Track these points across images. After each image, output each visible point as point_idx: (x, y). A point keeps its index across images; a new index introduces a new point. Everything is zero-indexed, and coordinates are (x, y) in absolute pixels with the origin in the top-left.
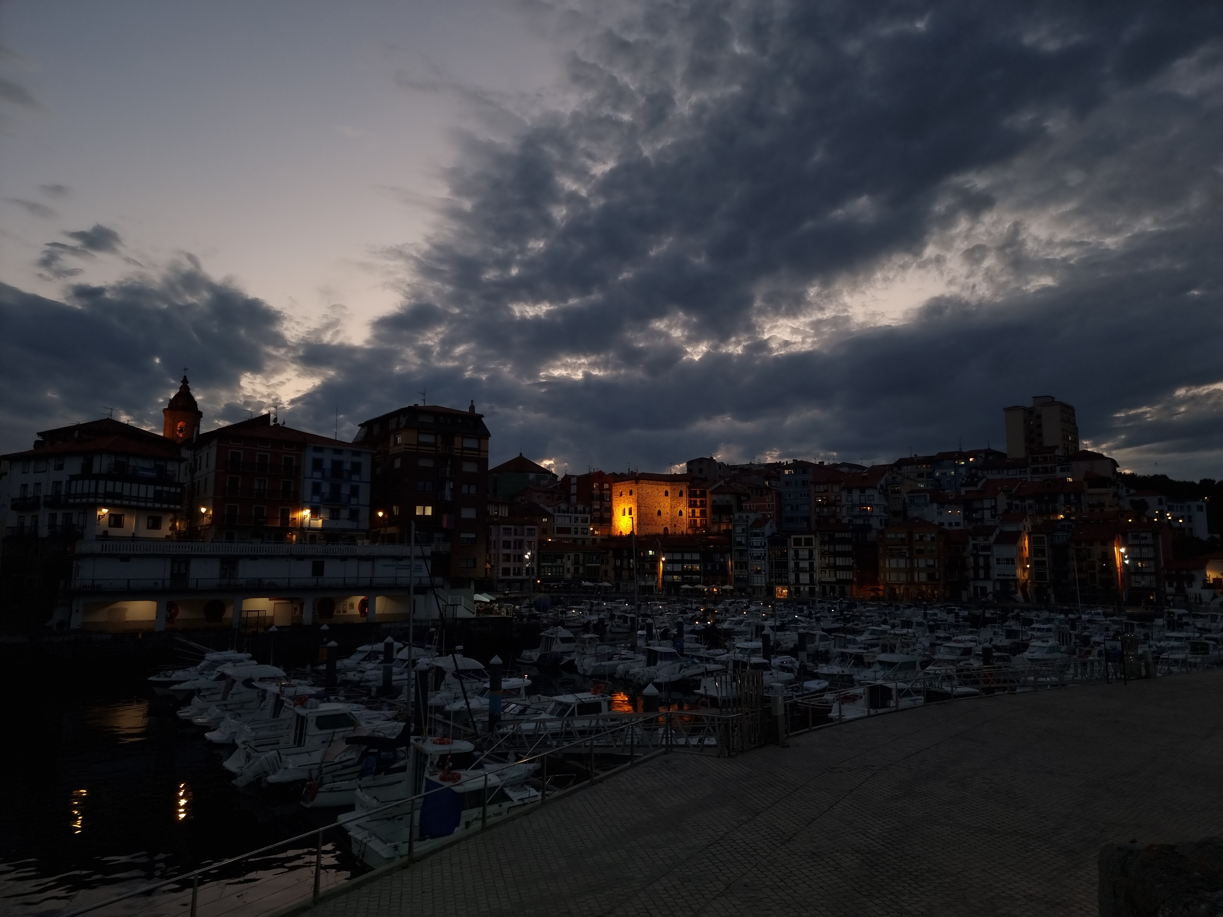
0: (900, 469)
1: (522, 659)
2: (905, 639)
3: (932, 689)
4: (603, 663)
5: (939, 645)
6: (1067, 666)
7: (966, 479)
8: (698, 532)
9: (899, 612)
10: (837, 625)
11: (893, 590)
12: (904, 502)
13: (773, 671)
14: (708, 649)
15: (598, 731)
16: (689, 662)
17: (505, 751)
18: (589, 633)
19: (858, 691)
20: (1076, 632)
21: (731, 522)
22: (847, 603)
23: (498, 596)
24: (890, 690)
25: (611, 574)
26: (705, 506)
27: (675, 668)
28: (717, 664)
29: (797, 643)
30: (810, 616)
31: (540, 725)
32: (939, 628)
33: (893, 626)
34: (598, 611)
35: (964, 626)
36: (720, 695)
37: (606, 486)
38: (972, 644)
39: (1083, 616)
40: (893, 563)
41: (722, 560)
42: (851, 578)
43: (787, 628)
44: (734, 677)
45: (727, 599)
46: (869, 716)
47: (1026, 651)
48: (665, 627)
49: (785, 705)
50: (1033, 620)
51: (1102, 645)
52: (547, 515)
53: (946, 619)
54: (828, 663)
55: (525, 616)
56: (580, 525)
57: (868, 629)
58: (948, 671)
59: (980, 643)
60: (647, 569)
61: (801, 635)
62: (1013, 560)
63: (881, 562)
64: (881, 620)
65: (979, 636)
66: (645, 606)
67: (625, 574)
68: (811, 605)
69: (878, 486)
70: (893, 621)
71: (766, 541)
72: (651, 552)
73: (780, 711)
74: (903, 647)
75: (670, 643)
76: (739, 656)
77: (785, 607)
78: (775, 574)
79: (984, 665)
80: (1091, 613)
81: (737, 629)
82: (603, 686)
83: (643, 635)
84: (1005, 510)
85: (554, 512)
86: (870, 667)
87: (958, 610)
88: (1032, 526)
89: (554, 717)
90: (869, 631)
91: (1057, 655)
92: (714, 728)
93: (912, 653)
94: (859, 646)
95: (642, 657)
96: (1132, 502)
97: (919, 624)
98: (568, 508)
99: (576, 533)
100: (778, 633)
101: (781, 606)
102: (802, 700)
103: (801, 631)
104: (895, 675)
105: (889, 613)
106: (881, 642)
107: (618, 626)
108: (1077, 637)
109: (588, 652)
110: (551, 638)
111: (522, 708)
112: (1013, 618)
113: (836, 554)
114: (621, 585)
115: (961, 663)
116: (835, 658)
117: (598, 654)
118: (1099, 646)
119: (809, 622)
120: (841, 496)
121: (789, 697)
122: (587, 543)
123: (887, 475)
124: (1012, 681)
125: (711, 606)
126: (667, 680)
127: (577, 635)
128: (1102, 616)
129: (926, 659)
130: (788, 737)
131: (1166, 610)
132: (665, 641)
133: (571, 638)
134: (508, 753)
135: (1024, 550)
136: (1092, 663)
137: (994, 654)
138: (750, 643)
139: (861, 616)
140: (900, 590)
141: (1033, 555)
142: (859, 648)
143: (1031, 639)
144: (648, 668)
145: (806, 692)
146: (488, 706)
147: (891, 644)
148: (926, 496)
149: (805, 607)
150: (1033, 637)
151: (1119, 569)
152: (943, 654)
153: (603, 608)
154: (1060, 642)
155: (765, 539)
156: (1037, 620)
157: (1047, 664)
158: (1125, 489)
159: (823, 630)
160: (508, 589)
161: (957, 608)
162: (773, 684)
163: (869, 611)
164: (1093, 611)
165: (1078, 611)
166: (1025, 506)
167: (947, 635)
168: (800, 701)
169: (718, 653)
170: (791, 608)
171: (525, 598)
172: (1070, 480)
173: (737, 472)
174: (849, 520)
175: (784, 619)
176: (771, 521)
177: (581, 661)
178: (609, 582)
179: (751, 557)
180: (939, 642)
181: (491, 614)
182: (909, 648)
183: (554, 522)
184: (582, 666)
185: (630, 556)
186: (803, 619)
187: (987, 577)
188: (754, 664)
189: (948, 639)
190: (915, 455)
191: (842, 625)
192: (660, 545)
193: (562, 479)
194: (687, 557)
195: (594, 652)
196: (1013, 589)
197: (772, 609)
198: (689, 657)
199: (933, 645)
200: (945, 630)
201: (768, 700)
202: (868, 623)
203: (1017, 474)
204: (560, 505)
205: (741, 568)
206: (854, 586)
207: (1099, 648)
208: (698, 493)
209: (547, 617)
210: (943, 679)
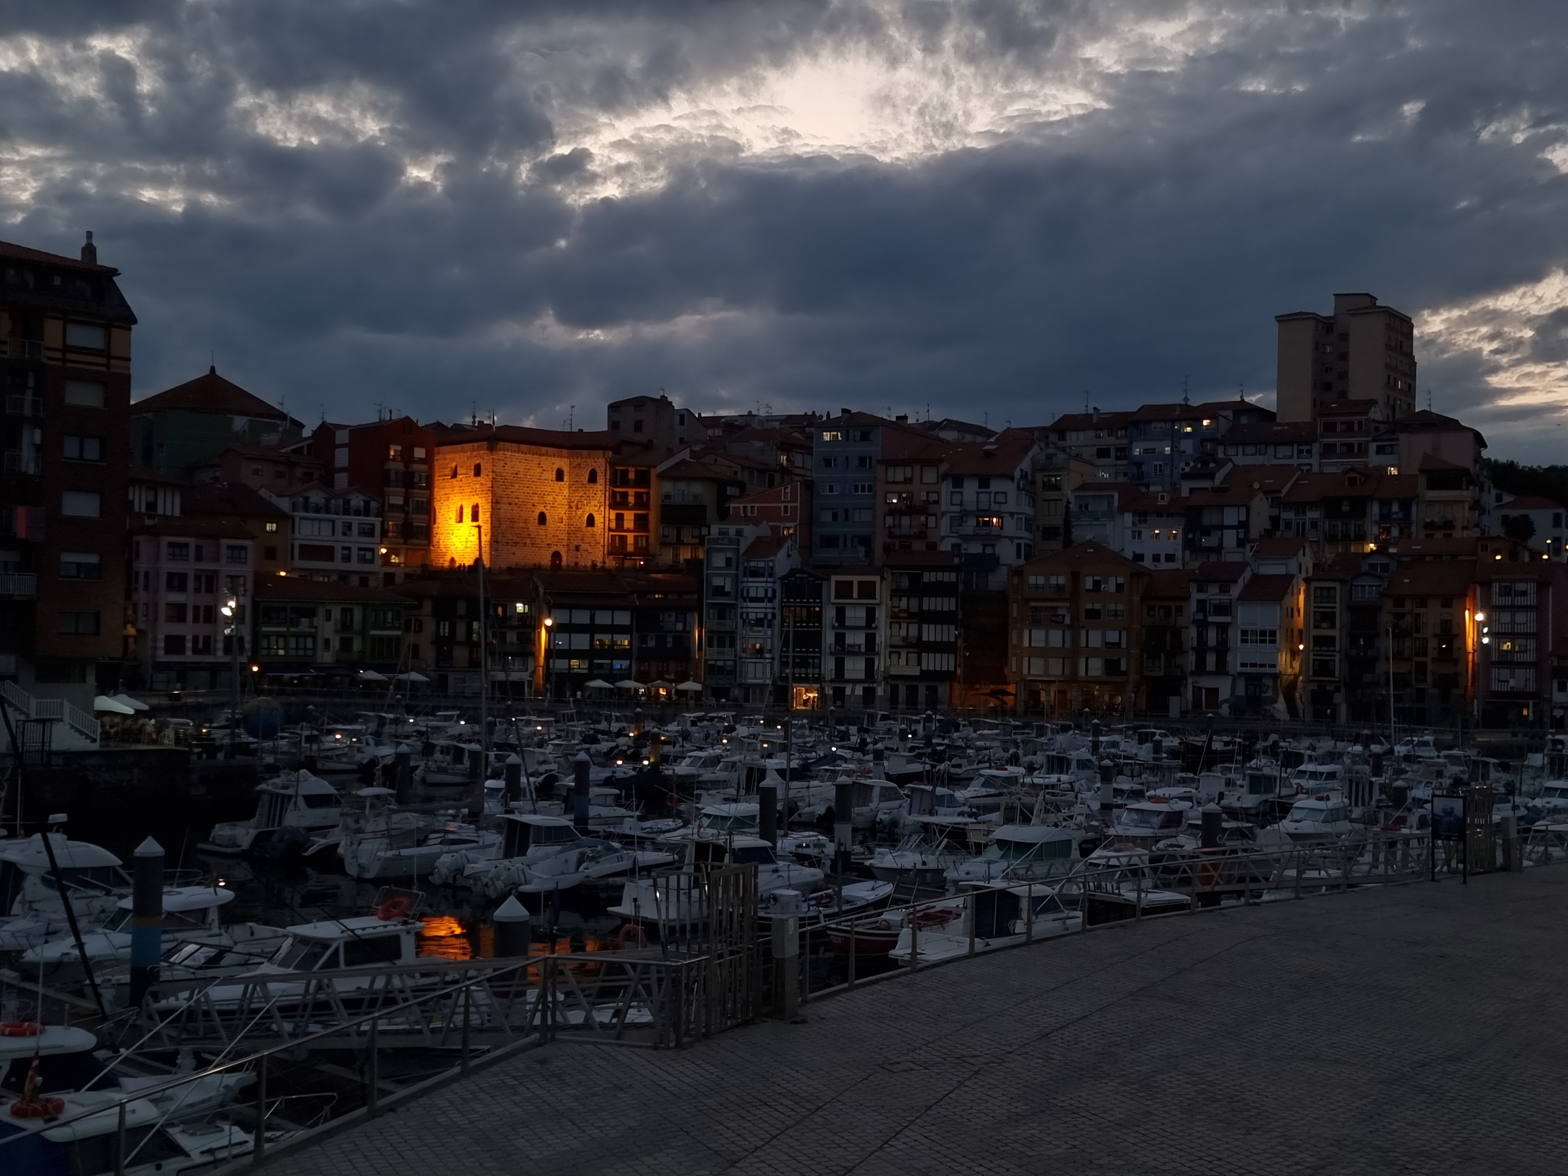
0: (1062, 437)
1: (213, 843)
2: (1053, 794)
3: (1100, 895)
4: (404, 852)
5: (1120, 806)
6: (1359, 848)
7: (1192, 464)
8: (628, 564)
9: (1043, 740)
10: (916, 767)
11: (1034, 695)
12: (1067, 508)
13: (781, 863)
14: (641, 819)
15: (389, 1001)
16: (599, 848)
17: (170, 1047)
18: (372, 786)
19: (953, 903)
20: (1381, 780)
21: (702, 542)
22: (939, 721)
23: (155, 701)
24: (1016, 898)
25: (429, 653)
26: (646, 506)
27: (566, 861)
28: (660, 850)
29: (833, 804)
30: (861, 747)
31: (254, 989)
32: (1120, 773)
33: (1031, 769)
34: (396, 737)
35: (1169, 768)
36: (664, 917)
37: (420, 453)
38: (1184, 805)
39: (1397, 748)
40: (1038, 637)
41: (680, 626)
42: (952, 668)
43: (814, 774)
44: (696, 879)
45: (689, 710)
46: (973, 955)
47: (1285, 818)
48: (547, 771)
49: (802, 936)
50: (1302, 755)
51: (1428, 806)
52: (278, 516)
53: (1136, 755)
54: (895, 846)
55: (220, 748)
56: (355, 541)
57: (980, 775)
58: (1135, 860)
59: (1199, 803)
60: (512, 643)
61: (841, 790)
62: (1273, 633)
63: (1014, 634)
64: (1008, 755)
65: (1197, 789)
66: (505, 726)
67: (460, 654)
68: (865, 726)
69: (1017, 474)
70: (1030, 758)
71: (778, 586)
72: (520, 607)
73: (792, 949)
74: (1047, 811)
75: (558, 805)
76: (709, 834)
77: (811, 728)
78: (794, 657)
79: (1203, 847)
80: (1412, 741)
81: (707, 775)
82: (405, 901)
83: (498, 790)
84: (1265, 530)
85: (294, 507)
86: (979, 853)
87: (1160, 735)
88: (1315, 565)
89: (290, 970)
90: (982, 779)
91: (1344, 826)
92: (648, 988)
93: (1064, 823)
94: (959, 810)
95: (495, 838)
96: (1505, 518)
97: (1083, 765)
98: (328, 501)
99: (347, 559)
100: (795, 784)
101: (802, 727)
102: (837, 924)
103: (843, 779)
104: (1028, 869)
105: (1022, 742)
106: (1003, 801)
107: (441, 770)
108: (1383, 788)
109: (369, 827)
110: (283, 796)
111: (212, 952)
112: (1265, 752)
113: (923, 618)
114: (451, 679)
115: (1161, 845)
116: (910, 836)
117: (394, 832)
118: (1422, 808)
119: (860, 761)
120: (939, 493)
121: (810, 918)
122: (372, 582)
123: (1035, 450)
124: (1254, 880)
125: (650, 727)
126: (550, 886)
127: (344, 788)
128: (1432, 748)
129: (1091, 835)
130: (805, 1002)
131: (1550, 737)
132: (546, 803)
133: (329, 796)
134: (176, 1053)
135: (1296, 613)
136: (1407, 842)
137: (1225, 825)
138: (733, 806)
139: (969, 747)
140: (1048, 694)
141: (1312, 625)
142: (961, 814)
143: (1297, 794)
144: (506, 862)
145: (845, 908)
146: (129, 950)
147: (1023, 805)
148: (1113, 496)
149: (853, 730)
150: (1300, 790)
151: (1471, 656)
152: (1127, 825)
153: (408, 729)
154: (1350, 800)
155: (774, 582)
156: (1310, 757)
157: (1322, 844)
158: (1494, 492)
159: (889, 777)
160: (179, 685)
161: (1158, 731)
162: (778, 892)
163: (983, 737)
164: (1415, 739)
165: (1387, 738)
166: (1304, 524)
167: (1137, 787)
168: (833, 926)
169: (664, 828)
170: (824, 732)
171: (221, 706)
172: (1394, 471)
173: (718, 432)
174: (953, 546)
175: (808, 755)
176: (789, 543)
177: (355, 847)
178: (421, 671)
179: (744, 621)
180: (1119, 801)
181: (139, 741)
182: (1059, 814)
183: (293, 532)
184: (355, 857)
185: (472, 615)
186: (847, 753)
187: (1221, 669)
188: (741, 849)
189: (1137, 795)
190: (1095, 408)
191: (928, 767)
192: (541, 591)
193: (315, 433)
194: (603, 618)
195: (383, 827)
196: (1270, 693)
197: (782, 734)
198: (599, 837)
199: (1106, 807)
200: (1132, 776)
201: (765, 925)
202: (980, 762)
203: (1292, 457)
204: (307, 494)
205: (721, 644)
206: (956, 685)
207: (1421, 811)
208: (632, 476)
209: (274, 751)
210: (1124, 876)
